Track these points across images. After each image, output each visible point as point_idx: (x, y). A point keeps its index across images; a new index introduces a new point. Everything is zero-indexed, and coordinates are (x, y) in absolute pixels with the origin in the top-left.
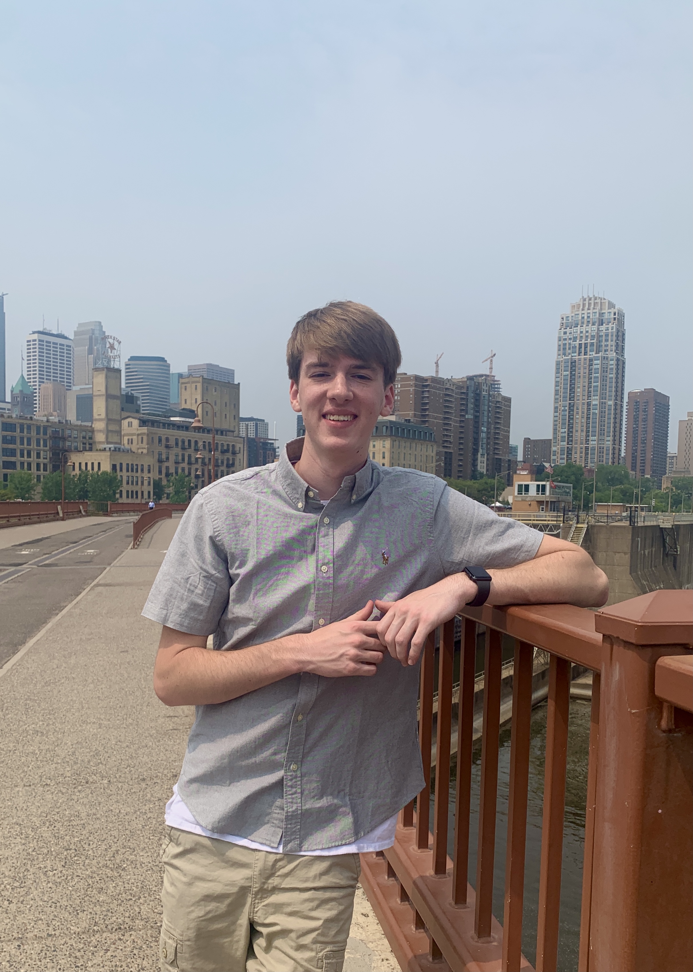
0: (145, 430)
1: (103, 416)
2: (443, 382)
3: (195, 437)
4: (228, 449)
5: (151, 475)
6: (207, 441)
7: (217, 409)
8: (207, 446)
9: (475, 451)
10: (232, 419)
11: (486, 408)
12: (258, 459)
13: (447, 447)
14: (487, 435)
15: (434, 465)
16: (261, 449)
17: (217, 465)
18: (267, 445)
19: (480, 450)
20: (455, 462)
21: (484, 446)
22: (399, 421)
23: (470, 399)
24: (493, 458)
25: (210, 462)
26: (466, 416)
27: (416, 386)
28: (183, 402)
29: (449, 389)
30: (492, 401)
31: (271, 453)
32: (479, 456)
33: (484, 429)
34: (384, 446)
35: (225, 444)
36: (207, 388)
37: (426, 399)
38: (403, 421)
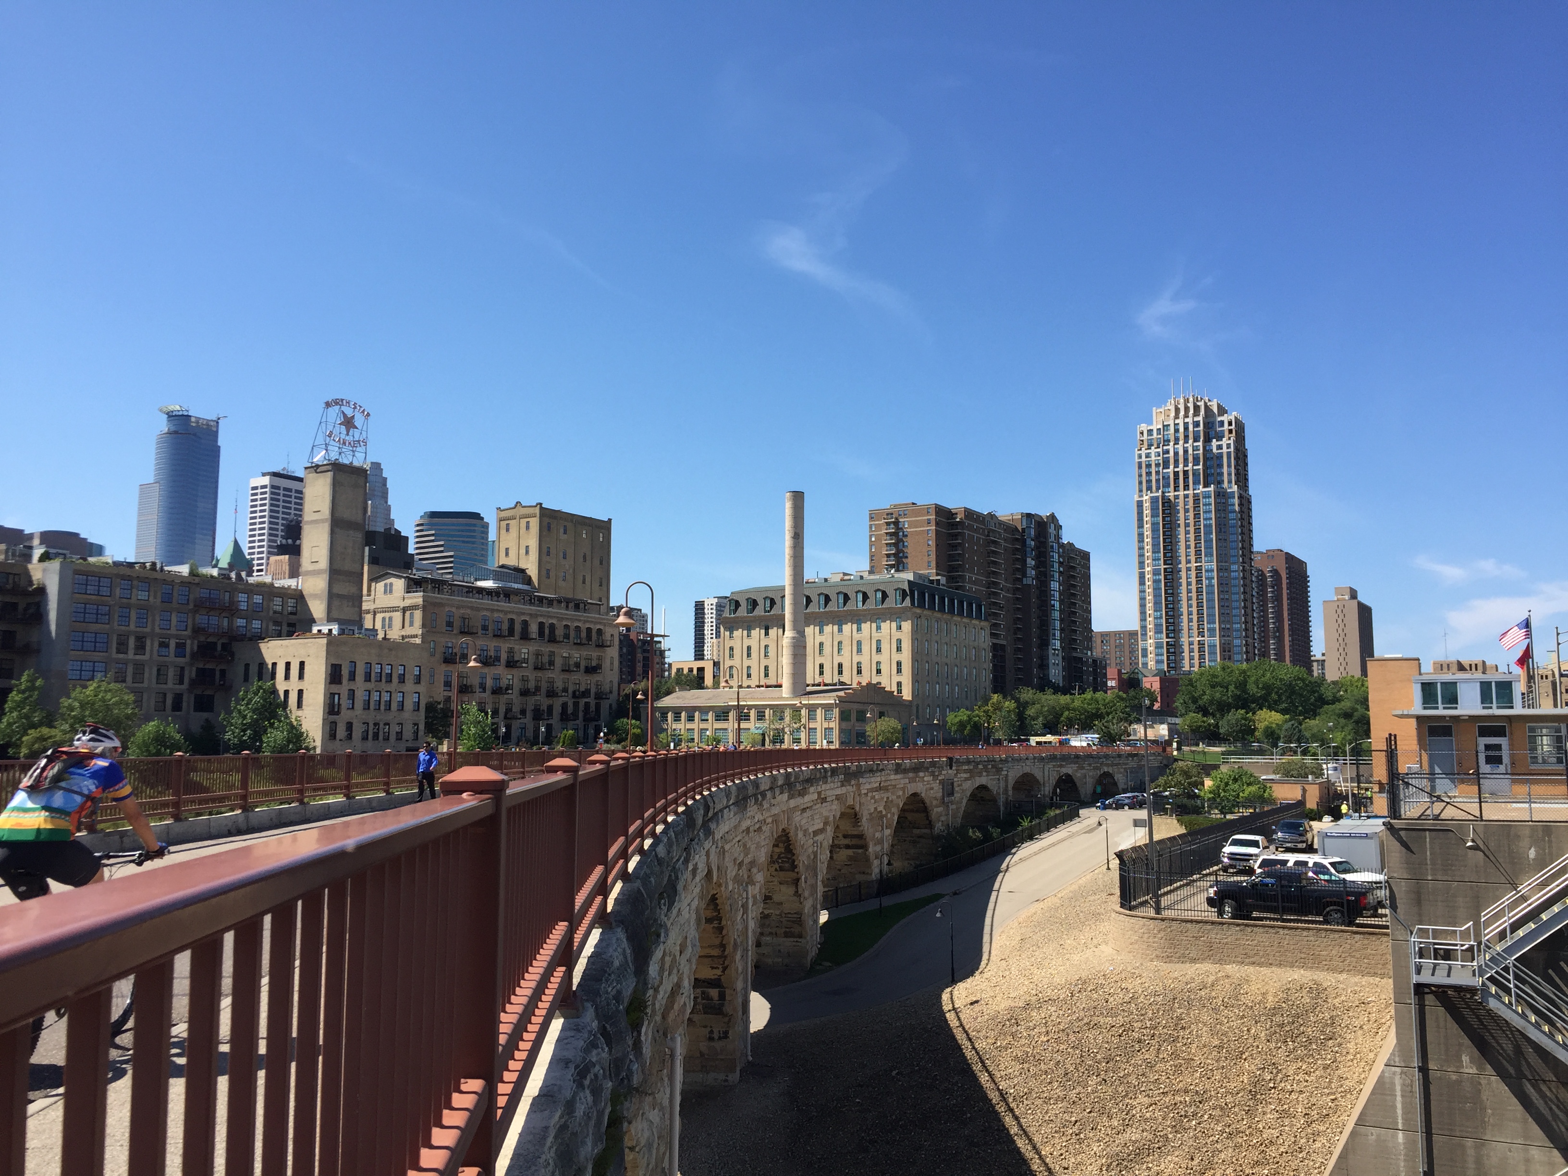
0: (417, 598)
1: (325, 565)
2: (985, 518)
3: (524, 614)
4: (589, 637)
5: (421, 688)
6: (548, 621)
7: (567, 566)
8: (547, 631)
9: (1044, 643)
10: (596, 586)
11: (1056, 565)
12: (635, 668)
13: (995, 635)
14: (1061, 615)
15: (987, 665)
16: (639, 651)
17: (566, 670)
18: (650, 645)
19: (1052, 642)
20: (1010, 663)
21: (1058, 634)
22: (921, 581)
23: (1028, 551)
24: (1070, 658)
25: (552, 663)
26: (1025, 580)
27: (938, 523)
28: (503, 554)
29: (992, 531)
30: (1063, 556)
31: (657, 658)
32: (1050, 651)
33: (1056, 605)
34: (899, 627)
35: (584, 626)
36: (549, 527)
37: (957, 548)
38: (927, 583)
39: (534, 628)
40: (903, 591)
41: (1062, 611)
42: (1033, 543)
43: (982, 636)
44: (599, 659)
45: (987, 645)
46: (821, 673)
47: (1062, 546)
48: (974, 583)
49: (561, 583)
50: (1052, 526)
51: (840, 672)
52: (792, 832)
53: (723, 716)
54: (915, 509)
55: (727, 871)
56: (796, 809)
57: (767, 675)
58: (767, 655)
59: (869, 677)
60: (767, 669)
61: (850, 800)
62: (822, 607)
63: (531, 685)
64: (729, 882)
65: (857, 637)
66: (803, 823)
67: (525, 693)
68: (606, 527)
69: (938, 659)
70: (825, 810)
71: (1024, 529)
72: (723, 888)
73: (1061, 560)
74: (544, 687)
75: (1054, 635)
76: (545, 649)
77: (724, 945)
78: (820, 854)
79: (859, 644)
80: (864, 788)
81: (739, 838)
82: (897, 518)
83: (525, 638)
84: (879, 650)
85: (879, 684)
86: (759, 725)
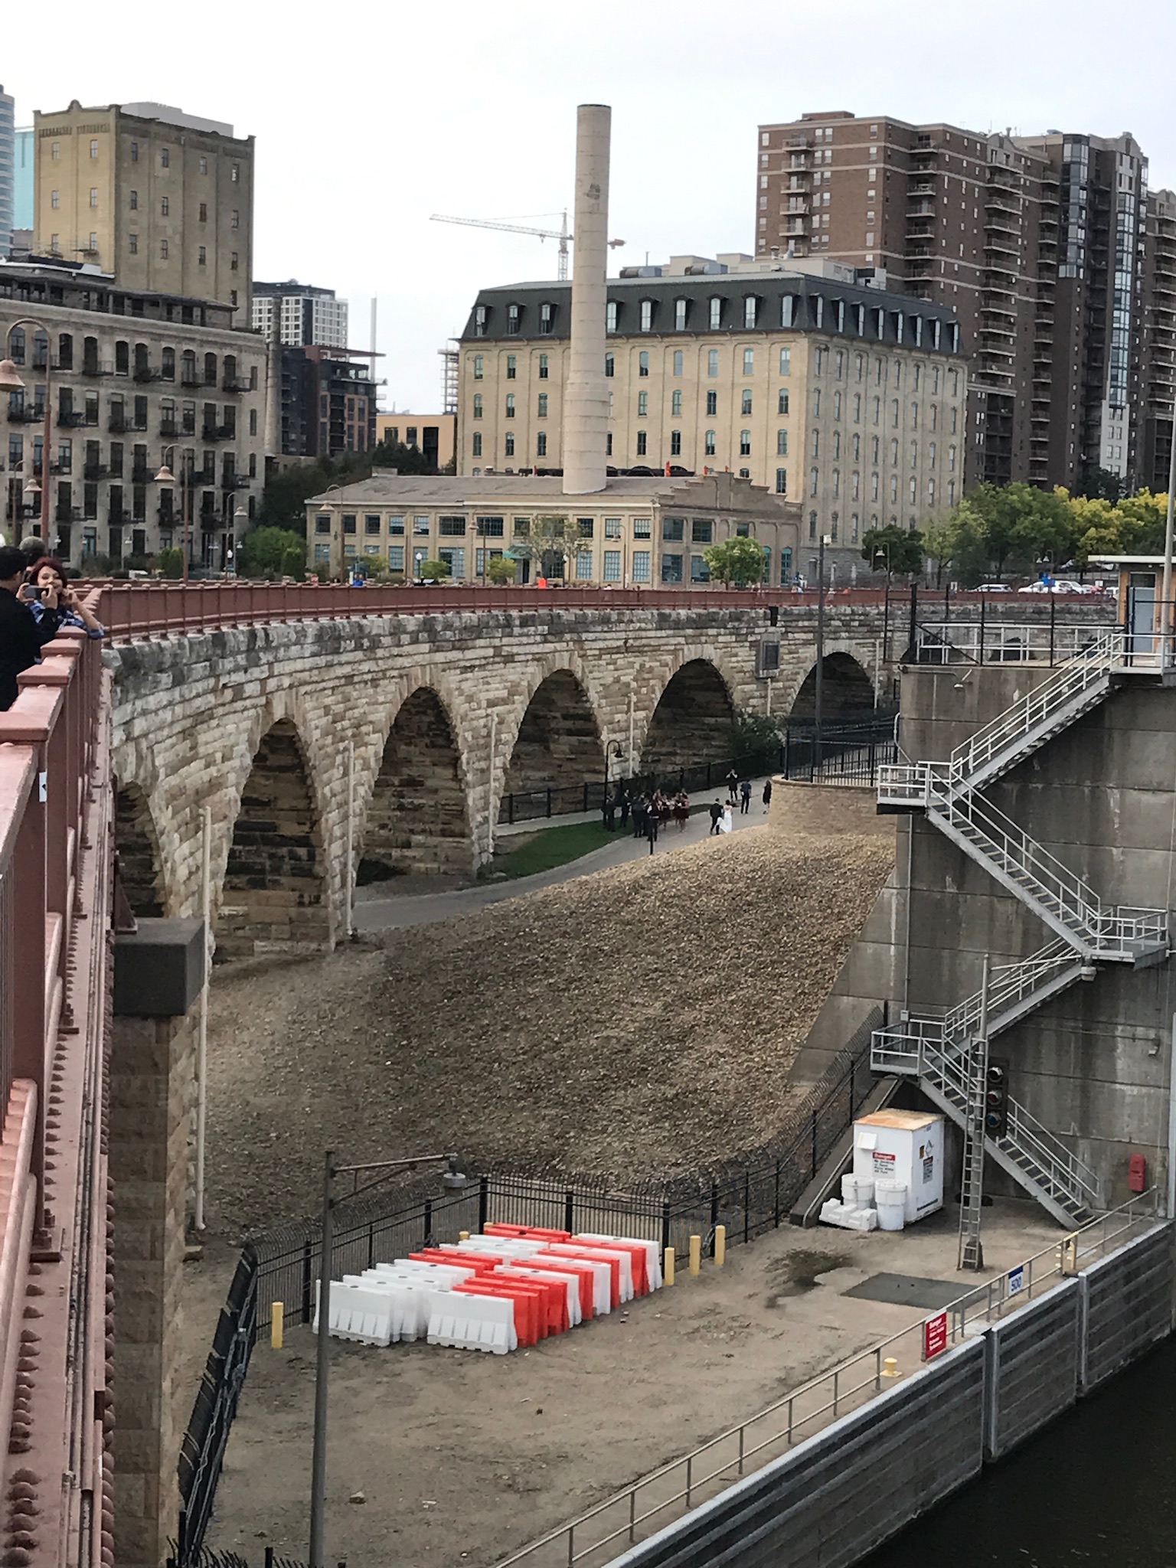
2: (984, 147)
3: (88, 326)
4: (211, 375)
6: (133, 341)
7: (170, 232)
8: (132, 359)
9: (1092, 396)
10: (226, 269)
11: (1128, 241)
12: (317, 420)
13: (994, 379)
14: (1132, 338)
15: (958, 440)
16: (324, 384)
17: (168, 432)
18: (345, 373)
19: (1109, 391)
20: (1021, 433)
21: (1123, 376)
22: (838, 278)
23: (1073, 211)
24: (1149, 422)
25: (141, 419)
26: (1062, 268)
27: (888, 157)
28: (46, 203)
29: (1001, 171)
30: (1147, 222)
31: (360, 400)
32: (1106, 411)
33: (1123, 318)
34: (784, 365)
35: (201, 352)
36: (135, 153)
37: (925, 205)
38: (849, 279)
39: (107, 355)
40: (796, 299)
41: (1135, 330)
42: (1083, 195)
43: (950, 386)
44: (230, 412)
45: (959, 401)
46: (642, 450)
47: (1151, 200)
48: (956, 275)
49: (160, 263)
50: (1126, 159)
51: (676, 449)
52: (443, 695)
53: (454, 526)
54: (844, 124)
55: (309, 716)
56: (449, 665)
57: (542, 451)
58: (542, 413)
59: (727, 460)
60: (542, 440)
61: (562, 662)
62: (646, 324)
63: (105, 458)
64: (313, 729)
65: (708, 383)
66: (465, 686)
67: (93, 472)
68: (244, 150)
69: (859, 429)
70: (512, 673)
71: (1066, 169)
72: (301, 731)
73: (1142, 228)
74: (128, 461)
75: (1115, 378)
76: (130, 394)
77: (310, 798)
78: (499, 733)
79: (712, 397)
80: (592, 647)
81: (331, 684)
82: (811, 144)
83: (92, 372)
84: (747, 410)
85: (745, 473)
86: (518, 543)
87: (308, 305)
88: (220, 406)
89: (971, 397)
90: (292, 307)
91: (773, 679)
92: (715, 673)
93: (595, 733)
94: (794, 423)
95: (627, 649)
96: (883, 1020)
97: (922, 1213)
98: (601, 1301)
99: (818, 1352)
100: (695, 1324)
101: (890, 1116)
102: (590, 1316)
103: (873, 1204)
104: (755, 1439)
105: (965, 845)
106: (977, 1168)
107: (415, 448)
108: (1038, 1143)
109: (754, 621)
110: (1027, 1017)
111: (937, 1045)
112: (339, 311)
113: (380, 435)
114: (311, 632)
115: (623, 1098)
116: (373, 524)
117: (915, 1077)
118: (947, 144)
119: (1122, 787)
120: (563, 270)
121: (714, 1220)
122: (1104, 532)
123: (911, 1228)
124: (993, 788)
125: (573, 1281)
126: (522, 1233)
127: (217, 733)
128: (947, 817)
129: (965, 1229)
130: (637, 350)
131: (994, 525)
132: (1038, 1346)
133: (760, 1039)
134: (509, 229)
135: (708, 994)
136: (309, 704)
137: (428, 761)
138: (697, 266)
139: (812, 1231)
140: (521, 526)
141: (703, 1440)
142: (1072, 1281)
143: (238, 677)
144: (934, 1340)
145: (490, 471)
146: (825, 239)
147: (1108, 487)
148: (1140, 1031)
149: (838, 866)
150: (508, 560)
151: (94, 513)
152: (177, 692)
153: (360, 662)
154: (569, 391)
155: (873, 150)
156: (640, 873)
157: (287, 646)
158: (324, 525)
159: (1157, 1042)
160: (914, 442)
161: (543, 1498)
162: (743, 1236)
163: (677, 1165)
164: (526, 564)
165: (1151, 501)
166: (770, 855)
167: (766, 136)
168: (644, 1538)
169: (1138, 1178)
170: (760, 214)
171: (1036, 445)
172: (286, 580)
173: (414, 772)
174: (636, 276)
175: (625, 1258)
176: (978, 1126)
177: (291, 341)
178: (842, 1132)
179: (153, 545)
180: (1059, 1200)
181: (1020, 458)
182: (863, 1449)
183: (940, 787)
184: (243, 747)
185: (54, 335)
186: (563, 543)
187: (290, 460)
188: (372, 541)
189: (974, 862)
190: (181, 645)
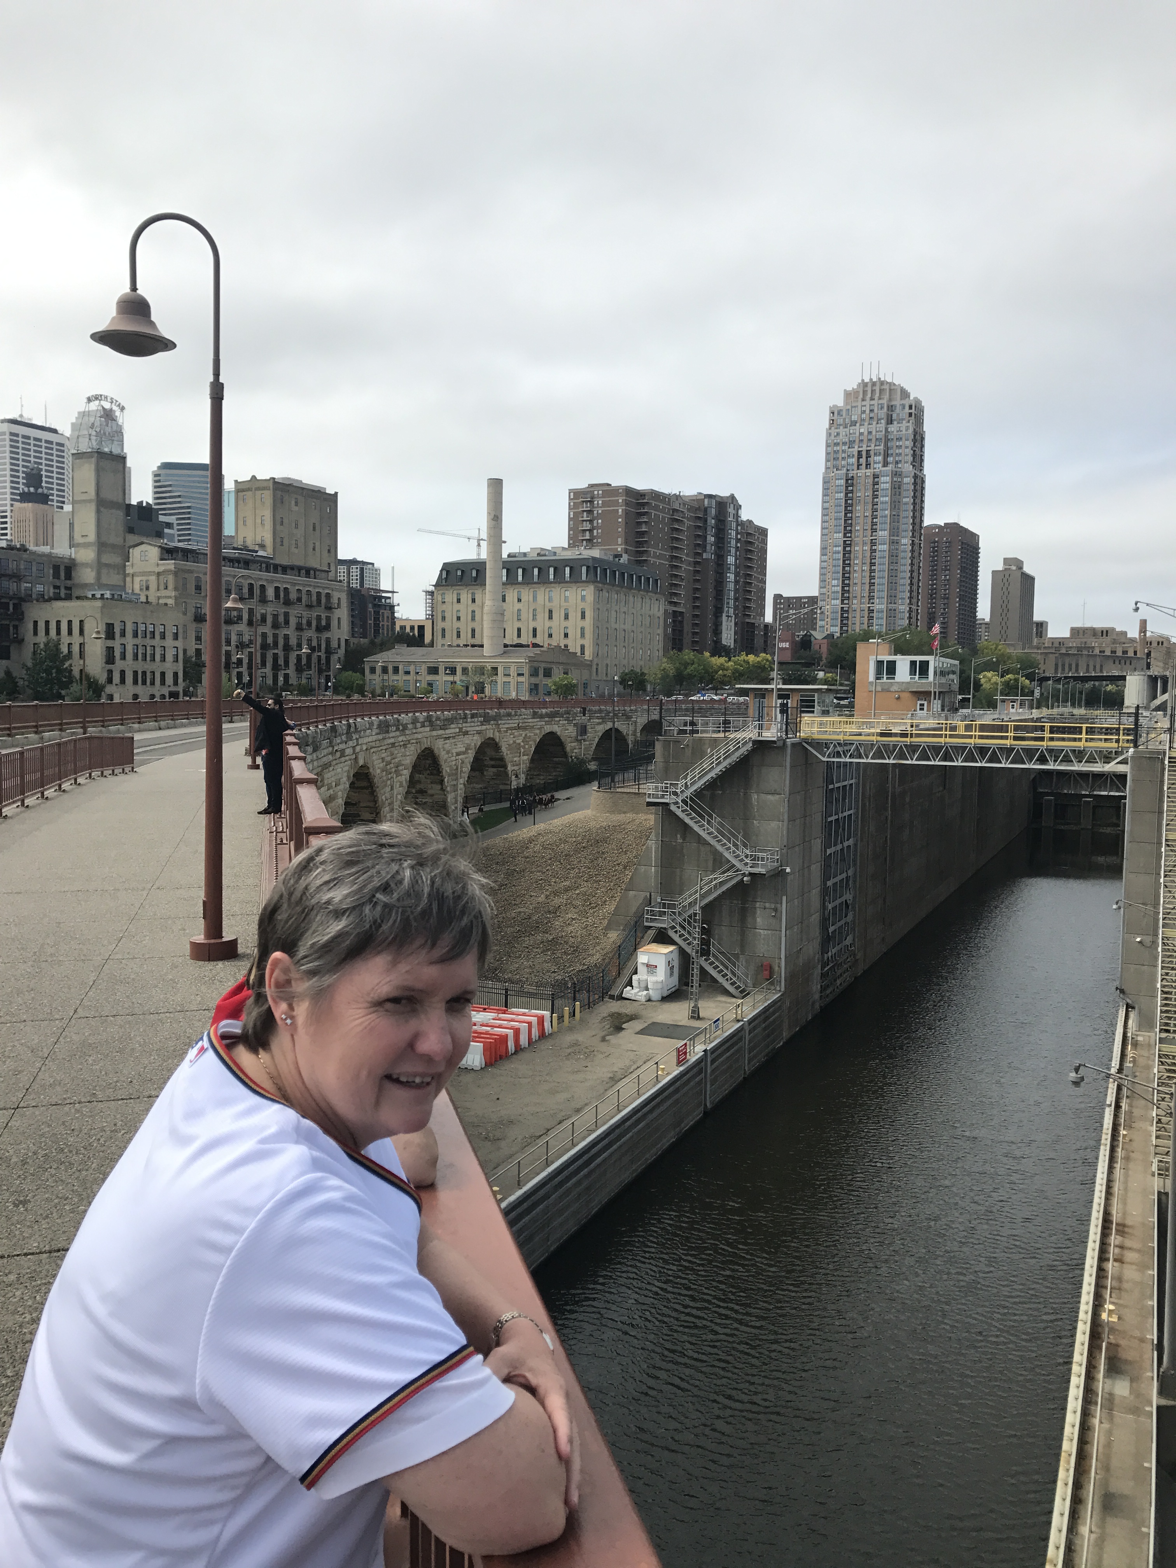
0: (170, 564)
1: (92, 537)
2: (669, 499)
3: (261, 579)
4: (319, 601)
5: (179, 644)
6: (282, 586)
7: (299, 536)
8: (282, 594)
9: (718, 611)
10: (325, 553)
11: (733, 542)
12: (366, 622)
13: (675, 604)
14: (735, 586)
15: (660, 631)
16: (370, 605)
17: (299, 628)
18: (380, 600)
19: (726, 609)
20: (687, 628)
21: (732, 602)
22: (606, 558)
23: (709, 528)
24: (743, 623)
25: (287, 622)
26: (704, 554)
27: (627, 503)
28: (241, 522)
29: (677, 510)
30: (741, 533)
31: (387, 613)
32: (724, 618)
33: (731, 577)
34: (583, 598)
35: (314, 591)
36: (282, 499)
37: (644, 526)
38: (611, 559)
39: (270, 593)
40: (588, 567)
41: (736, 582)
42: (713, 521)
43: (657, 606)
44: (328, 619)
45: (661, 613)
46: (519, 636)
47: (742, 524)
48: (658, 557)
49: (294, 550)
50: (732, 506)
51: (535, 635)
52: (436, 751)
53: (434, 670)
54: (608, 490)
55: (375, 763)
56: (439, 737)
57: (473, 636)
58: (473, 619)
59: (558, 640)
60: (473, 631)
61: (490, 734)
62: (520, 578)
63: (270, 640)
64: (377, 769)
65: (548, 605)
66: (446, 746)
67: (265, 647)
68: (333, 499)
69: (617, 626)
70: (467, 740)
71: (706, 510)
72: (371, 770)
73: (739, 537)
74: (281, 642)
75: (728, 603)
76: (282, 610)
77: (376, 802)
78: (462, 767)
79: (551, 612)
80: (503, 727)
81: (384, 748)
82: (592, 498)
83: (263, 600)
84: (566, 617)
85: (566, 646)
86: (464, 678)
87: (362, 570)
88: (323, 616)
89: (666, 611)
90: (355, 571)
91: (585, 740)
92: (558, 738)
93: (505, 767)
94: (588, 623)
95: (519, 728)
96: (649, 902)
97: (669, 992)
98: (524, 1040)
99: (627, 1063)
100: (569, 1050)
101: (654, 947)
102: (518, 1049)
103: (647, 989)
104: (603, 1110)
105: (687, 820)
106: (696, 972)
107: (414, 635)
108: (721, 957)
109: (576, 714)
110: (715, 899)
111: (674, 913)
112: (376, 573)
113: (398, 629)
114: (376, 724)
115: (528, 941)
116: (396, 670)
117: (665, 929)
118: (653, 498)
119: (757, 793)
120: (479, 554)
121: (575, 999)
122: (725, 672)
123: (665, 999)
124: (699, 794)
125: (510, 1032)
126: (485, 1009)
127: (332, 773)
128: (678, 807)
129: (691, 999)
130: (516, 591)
131: (677, 669)
132: (728, 1054)
133: (591, 911)
134: (454, 535)
135: (567, 890)
136: (375, 757)
137: (429, 781)
138: (542, 553)
139: (619, 1002)
140: (465, 670)
141: (578, 1111)
142: (742, 1023)
143: (342, 746)
144: (681, 1055)
145: (450, 646)
146: (599, 540)
147: (726, 652)
148: (767, 905)
149: (624, 830)
150: (459, 686)
151: (265, 665)
152: (315, 755)
153: (398, 737)
154: (486, 609)
155: (620, 501)
156: (531, 834)
157: (365, 730)
158: (373, 670)
159: (776, 910)
160: (641, 632)
161: (503, 1144)
162: (589, 1005)
163: (554, 972)
164: (467, 688)
165: (746, 658)
166: (592, 824)
167: (572, 494)
168: (553, 1162)
169: (767, 973)
170: (570, 529)
171: (694, 633)
172: (356, 697)
173: (422, 786)
174: (515, 556)
175: (534, 1020)
176: (697, 952)
177: (354, 586)
178: (632, 955)
179: (293, 680)
180: (733, 984)
181: (687, 639)
182: (651, 1111)
183: (675, 794)
184: (345, 779)
185: (245, 583)
186: (485, 678)
187: (355, 640)
188: (395, 677)
189: (691, 828)
190: (316, 732)
